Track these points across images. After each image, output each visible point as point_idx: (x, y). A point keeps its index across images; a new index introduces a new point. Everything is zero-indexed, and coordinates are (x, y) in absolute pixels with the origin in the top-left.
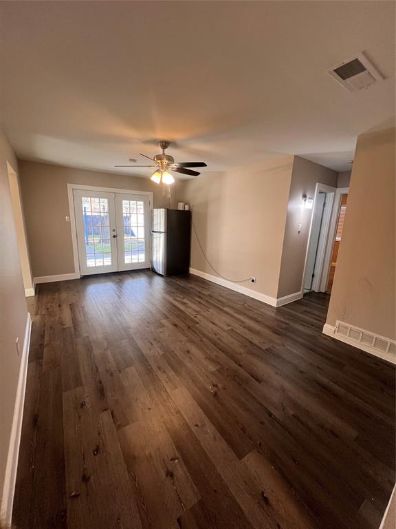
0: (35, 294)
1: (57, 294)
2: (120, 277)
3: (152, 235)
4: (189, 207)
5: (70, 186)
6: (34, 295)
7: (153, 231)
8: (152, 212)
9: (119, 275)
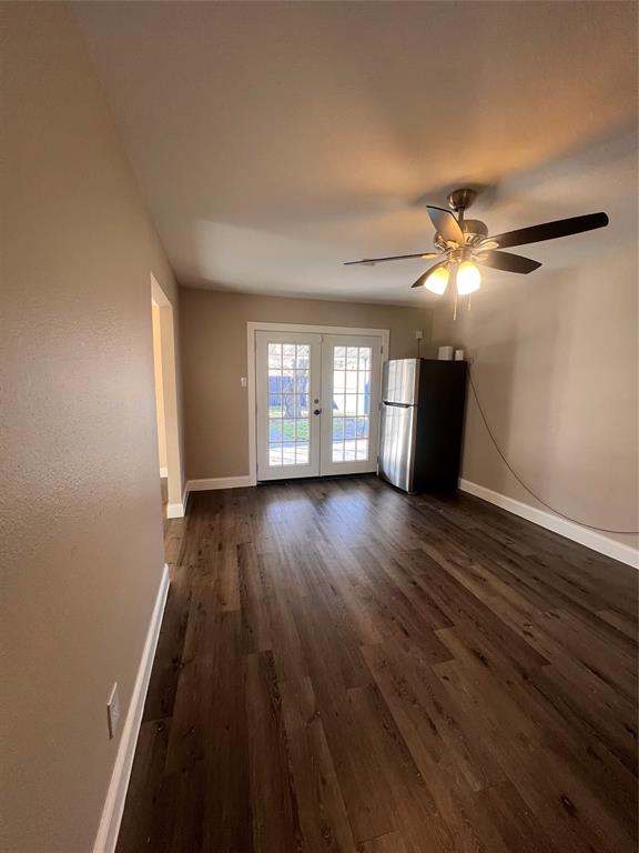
0: (186, 514)
1: (218, 516)
2: (323, 489)
3: (383, 411)
4: (465, 355)
5: (251, 326)
6: (183, 515)
7: (387, 403)
8: (386, 367)
9: (319, 485)
